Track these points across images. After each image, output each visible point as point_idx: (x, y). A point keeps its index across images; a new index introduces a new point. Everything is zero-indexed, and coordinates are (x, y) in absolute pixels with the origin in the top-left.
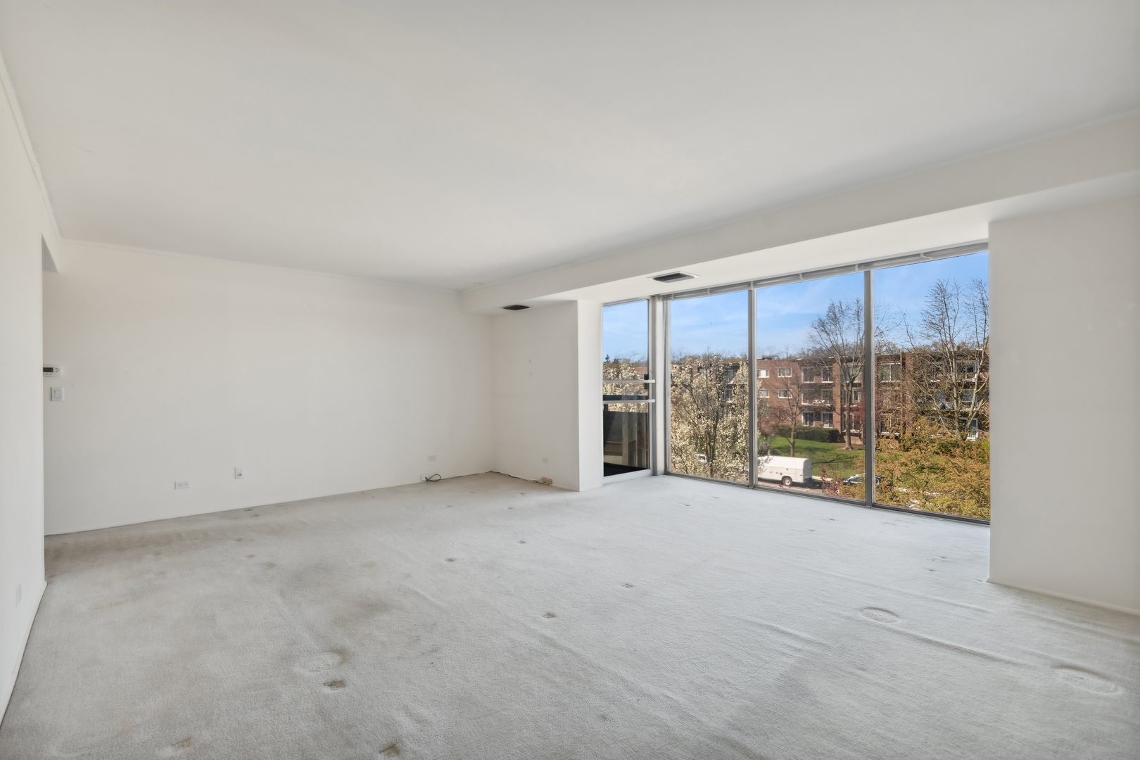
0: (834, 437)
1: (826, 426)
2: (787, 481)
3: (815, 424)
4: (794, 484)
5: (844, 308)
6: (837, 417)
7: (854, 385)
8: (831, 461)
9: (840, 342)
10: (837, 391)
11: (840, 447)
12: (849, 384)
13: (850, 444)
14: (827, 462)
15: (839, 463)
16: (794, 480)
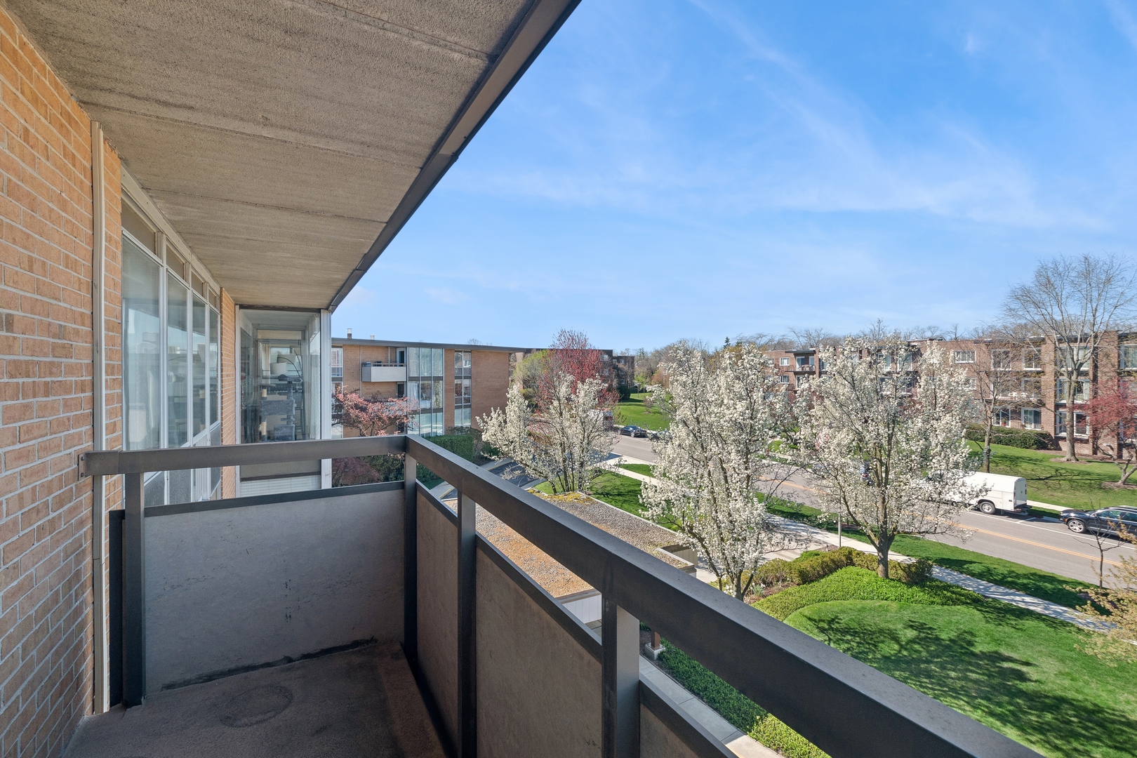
0: (1043, 442)
1: (1030, 427)
2: (987, 507)
3: (1010, 425)
4: (998, 512)
5: (1061, 269)
6: (1047, 416)
7: (1080, 373)
8: (1047, 478)
9: (1058, 318)
10: (1048, 380)
11: (1056, 457)
12: (1072, 372)
13: (1073, 454)
14: (1040, 479)
15: (1061, 482)
16: (998, 506)
